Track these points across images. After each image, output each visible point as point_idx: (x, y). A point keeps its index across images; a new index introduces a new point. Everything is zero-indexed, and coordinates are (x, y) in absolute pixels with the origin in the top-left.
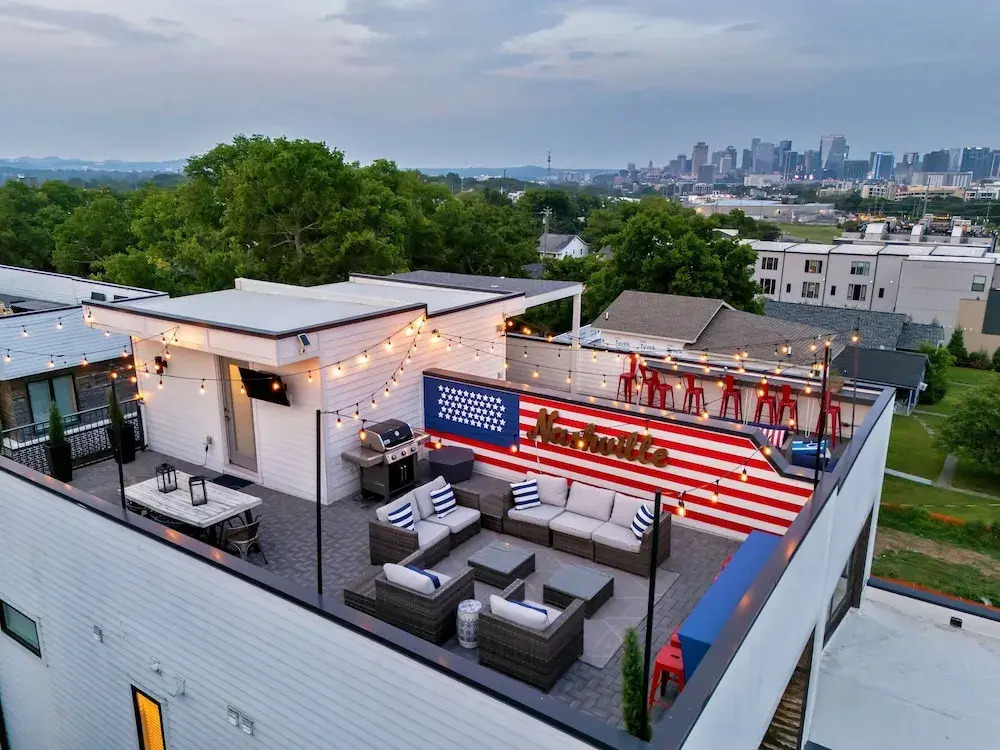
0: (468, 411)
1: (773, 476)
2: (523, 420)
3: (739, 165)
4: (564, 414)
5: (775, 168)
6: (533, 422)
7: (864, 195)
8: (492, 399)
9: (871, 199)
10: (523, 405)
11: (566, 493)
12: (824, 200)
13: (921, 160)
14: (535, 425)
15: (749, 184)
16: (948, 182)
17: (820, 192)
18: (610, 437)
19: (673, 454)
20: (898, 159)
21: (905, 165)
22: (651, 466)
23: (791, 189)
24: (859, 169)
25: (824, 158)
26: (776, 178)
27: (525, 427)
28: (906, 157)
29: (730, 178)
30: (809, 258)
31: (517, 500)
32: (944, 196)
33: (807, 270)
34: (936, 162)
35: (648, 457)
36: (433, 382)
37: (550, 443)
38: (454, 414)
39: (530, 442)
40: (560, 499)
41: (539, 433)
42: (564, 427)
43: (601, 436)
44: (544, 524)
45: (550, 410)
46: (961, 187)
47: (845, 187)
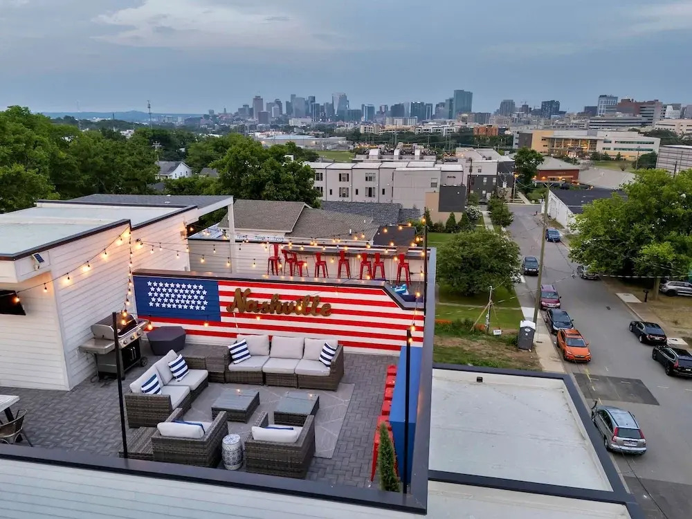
0: (176, 298)
1: (398, 311)
2: (222, 299)
3: (284, 112)
4: (254, 290)
5: (307, 114)
6: (231, 299)
7: (362, 131)
8: (195, 287)
9: (366, 134)
10: (221, 288)
11: (268, 345)
12: (339, 135)
13: (389, 110)
14: (233, 301)
15: (293, 125)
16: (405, 123)
17: (337, 130)
18: (290, 301)
19: (334, 306)
20: (377, 109)
21: (381, 113)
22: (320, 317)
23: (320, 128)
24: (356, 115)
25: (336, 108)
26: (309, 120)
27: (224, 304)
28: (381, 107)
29: (279, 121)
30: (342, 172)
31: (234, 357)
32: (405, 132)
33: (340, 180)
34: (397, 111)
35: (318, 311)
36: (142, 280)
37: (246, 312)
38: (162, 302)
39: (229, 314)
40: (265, 350)
41: (236, 306)
42: (255, 299)
43: (283, 301)
44: (259, 370)
45: (243, 289)
46: (412, 125)
47: (350, 127)
